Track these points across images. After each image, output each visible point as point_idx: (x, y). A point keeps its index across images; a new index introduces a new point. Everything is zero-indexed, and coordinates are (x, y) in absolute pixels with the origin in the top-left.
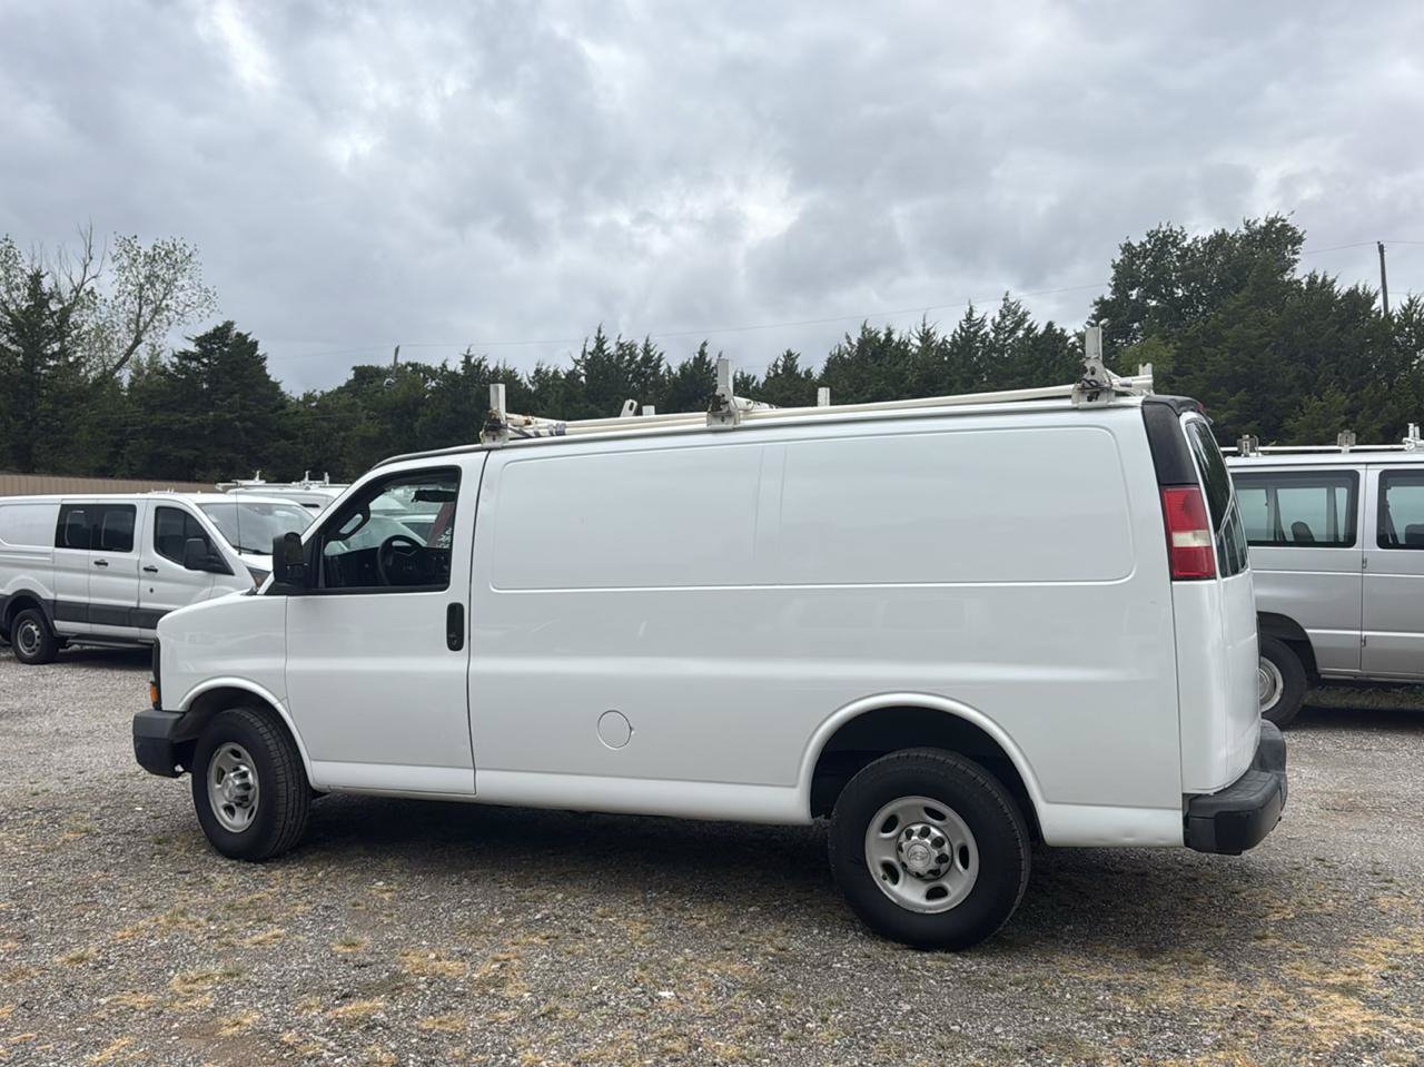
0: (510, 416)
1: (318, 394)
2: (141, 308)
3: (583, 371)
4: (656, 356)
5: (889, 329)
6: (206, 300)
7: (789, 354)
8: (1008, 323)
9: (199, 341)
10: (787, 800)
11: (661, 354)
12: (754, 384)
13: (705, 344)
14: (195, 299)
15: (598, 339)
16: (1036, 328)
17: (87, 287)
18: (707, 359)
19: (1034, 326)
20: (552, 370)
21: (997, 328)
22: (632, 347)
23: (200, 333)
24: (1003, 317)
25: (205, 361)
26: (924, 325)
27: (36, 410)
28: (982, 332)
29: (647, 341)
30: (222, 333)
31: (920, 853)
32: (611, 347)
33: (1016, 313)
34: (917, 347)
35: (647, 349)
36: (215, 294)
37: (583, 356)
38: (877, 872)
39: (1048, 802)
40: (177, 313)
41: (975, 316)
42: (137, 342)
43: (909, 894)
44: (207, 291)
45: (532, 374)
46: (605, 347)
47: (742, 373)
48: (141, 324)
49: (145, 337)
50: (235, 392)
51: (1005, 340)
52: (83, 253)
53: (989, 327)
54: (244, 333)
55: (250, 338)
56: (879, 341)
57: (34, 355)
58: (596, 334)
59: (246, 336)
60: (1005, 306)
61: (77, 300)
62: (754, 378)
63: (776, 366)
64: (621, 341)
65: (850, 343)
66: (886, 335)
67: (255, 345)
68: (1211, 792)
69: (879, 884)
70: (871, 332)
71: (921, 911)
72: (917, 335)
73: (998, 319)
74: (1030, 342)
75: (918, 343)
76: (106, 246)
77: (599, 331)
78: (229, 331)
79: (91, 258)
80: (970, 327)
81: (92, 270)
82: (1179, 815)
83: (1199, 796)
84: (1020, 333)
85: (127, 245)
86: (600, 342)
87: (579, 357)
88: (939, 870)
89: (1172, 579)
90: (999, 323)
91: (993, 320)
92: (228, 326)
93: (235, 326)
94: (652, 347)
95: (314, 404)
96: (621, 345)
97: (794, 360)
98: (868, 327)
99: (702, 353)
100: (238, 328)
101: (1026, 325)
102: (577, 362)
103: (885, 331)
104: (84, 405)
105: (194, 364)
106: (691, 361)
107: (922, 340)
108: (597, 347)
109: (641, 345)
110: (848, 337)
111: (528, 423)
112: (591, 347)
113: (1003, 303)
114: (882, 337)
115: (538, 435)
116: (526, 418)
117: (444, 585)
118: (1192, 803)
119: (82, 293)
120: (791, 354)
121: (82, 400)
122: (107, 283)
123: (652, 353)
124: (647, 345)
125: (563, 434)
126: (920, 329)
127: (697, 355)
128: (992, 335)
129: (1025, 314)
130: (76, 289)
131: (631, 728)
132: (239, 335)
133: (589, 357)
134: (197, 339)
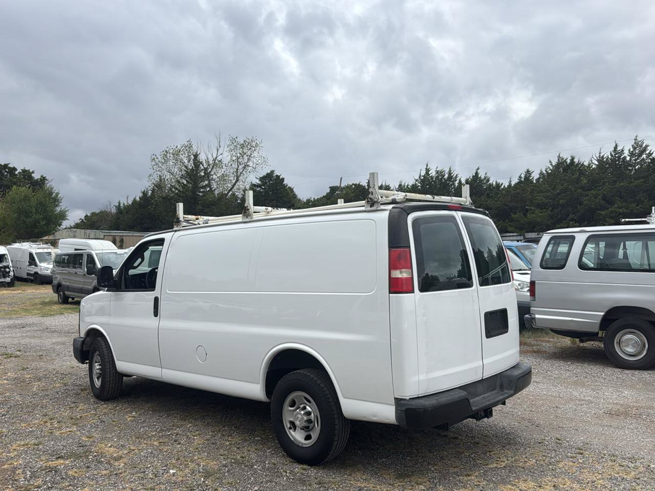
0: (185, 216)
1: (312, 199)
2: (238, 166)
3: (419, 185)
4: (455, 176)
5: (572, 157)
6: (264, 162)
7: (528, 171)
8: (637, 151)
9: (261, 179)
10: (255, 389)
11: (457, 175)
12: (502, 187)
13: (478, 169)
14: (260, 161)
15: (426, 169)
16: (653, 153)
17: (219, 158)
18: (479, 176)
19: (651, 152)
20: (406, 184)
21: (632, 154)
22: (442, 172)
23: (261, 176)
24: (635, 148)
25: (263, 187)
26: (600, 153)
27: (196, 210)
28: (622, 157)
29: (450, 169)
30: (269, 176)
31: (299, 417)
32: (433, 173)
33: (641, 146)
34: (595, 164)
35: (450, 173)
36: (267, 159)
37: (420, 177)
38: (287, 425)
39: (345, 398)
40: (253, 168)
41: (619, 148)
42: (237, 181)
43: (298, 436)
44: (264, 158)
45: (397, 187)
46: (430, 173)
47: (496, 182)
48: (239, 173)
49: (241, 178)
50: (274, 200)
51: (636, 160)
52: (216, 145)
53: (626, 153)
54: (279, 175)
55: (281, 177)
56: (566, 163)
57: (196, 187)
58: (426, 167)
59: (279, 176)
60: (635, 143)
61: (215, 164)
62: (502, 184)
63: (520, 177)
64: (438, 170)
65: (551, 165)
66: (571, 160)
67: (283, 179)
68: (407, 398)
69: (287, 431)
70: (563, 159)
71: (301, 445)
72: (596, 158)
73: (632, 150)
74: (650, 161)
75: (597, 163)
76: (225, 142)
77: (427, 166)
78: (272, 175)
79: (220, 146)
80: (616, 154)
81: (220, 152)
82: (394, 408)
83: (402, 399)
84: (644, 156)
85: (233, 140)
86: (428, 170)
87: (417, 178)
88: (309, 427)
89: (390, 293)
90: (632, 151)
91: (629, 150)
92: (272, 172)
93: (275, 172)
94: (452, 172)
95: (310, 204)
96: (438, 171)
97: (530, 174)
98: (561, 156)
99: (477, 173)
100: (277, 173)
101: (647, 152)
102: (416, 180)
103: (570, 158)
104: (214, 207)
105: (258, 189)
106: (471, 177)
107: (598, 161)
108: (426, 173)
109: (447, 171)
110: (550, 162)
111: (197, 219)
112: (423, 173)
113: (634, 141)
114: (569, 161)
115: (199, 224)
116: (196, 217)
117: (153, 289)
118: (398, 402)
119: (216, 161)
120: (529, 171)
121: (213, 205)
122: (226, 157)
123: (452, 175)
124: (450, 171)
125: (207, 223)
126: (598, 155)
127: (474, 174)
128: (628, 158)
129: (647, 146)
130: (214, 160)
131: (206, 354)
132: (277, 176)
133: (422, 178)
134: (260, 178)
